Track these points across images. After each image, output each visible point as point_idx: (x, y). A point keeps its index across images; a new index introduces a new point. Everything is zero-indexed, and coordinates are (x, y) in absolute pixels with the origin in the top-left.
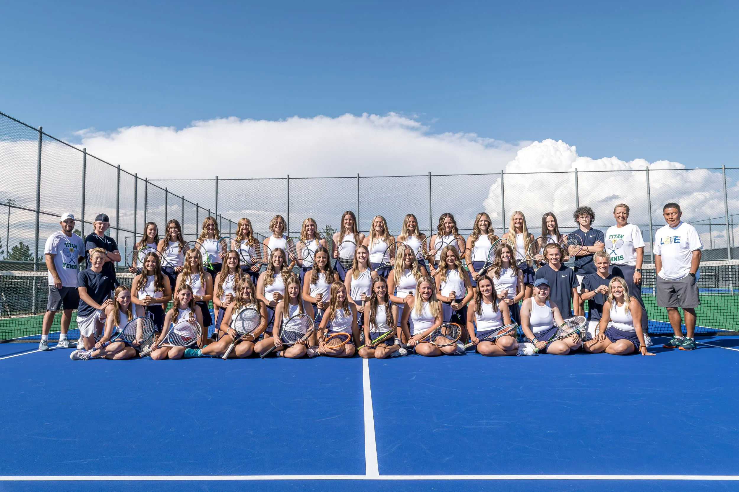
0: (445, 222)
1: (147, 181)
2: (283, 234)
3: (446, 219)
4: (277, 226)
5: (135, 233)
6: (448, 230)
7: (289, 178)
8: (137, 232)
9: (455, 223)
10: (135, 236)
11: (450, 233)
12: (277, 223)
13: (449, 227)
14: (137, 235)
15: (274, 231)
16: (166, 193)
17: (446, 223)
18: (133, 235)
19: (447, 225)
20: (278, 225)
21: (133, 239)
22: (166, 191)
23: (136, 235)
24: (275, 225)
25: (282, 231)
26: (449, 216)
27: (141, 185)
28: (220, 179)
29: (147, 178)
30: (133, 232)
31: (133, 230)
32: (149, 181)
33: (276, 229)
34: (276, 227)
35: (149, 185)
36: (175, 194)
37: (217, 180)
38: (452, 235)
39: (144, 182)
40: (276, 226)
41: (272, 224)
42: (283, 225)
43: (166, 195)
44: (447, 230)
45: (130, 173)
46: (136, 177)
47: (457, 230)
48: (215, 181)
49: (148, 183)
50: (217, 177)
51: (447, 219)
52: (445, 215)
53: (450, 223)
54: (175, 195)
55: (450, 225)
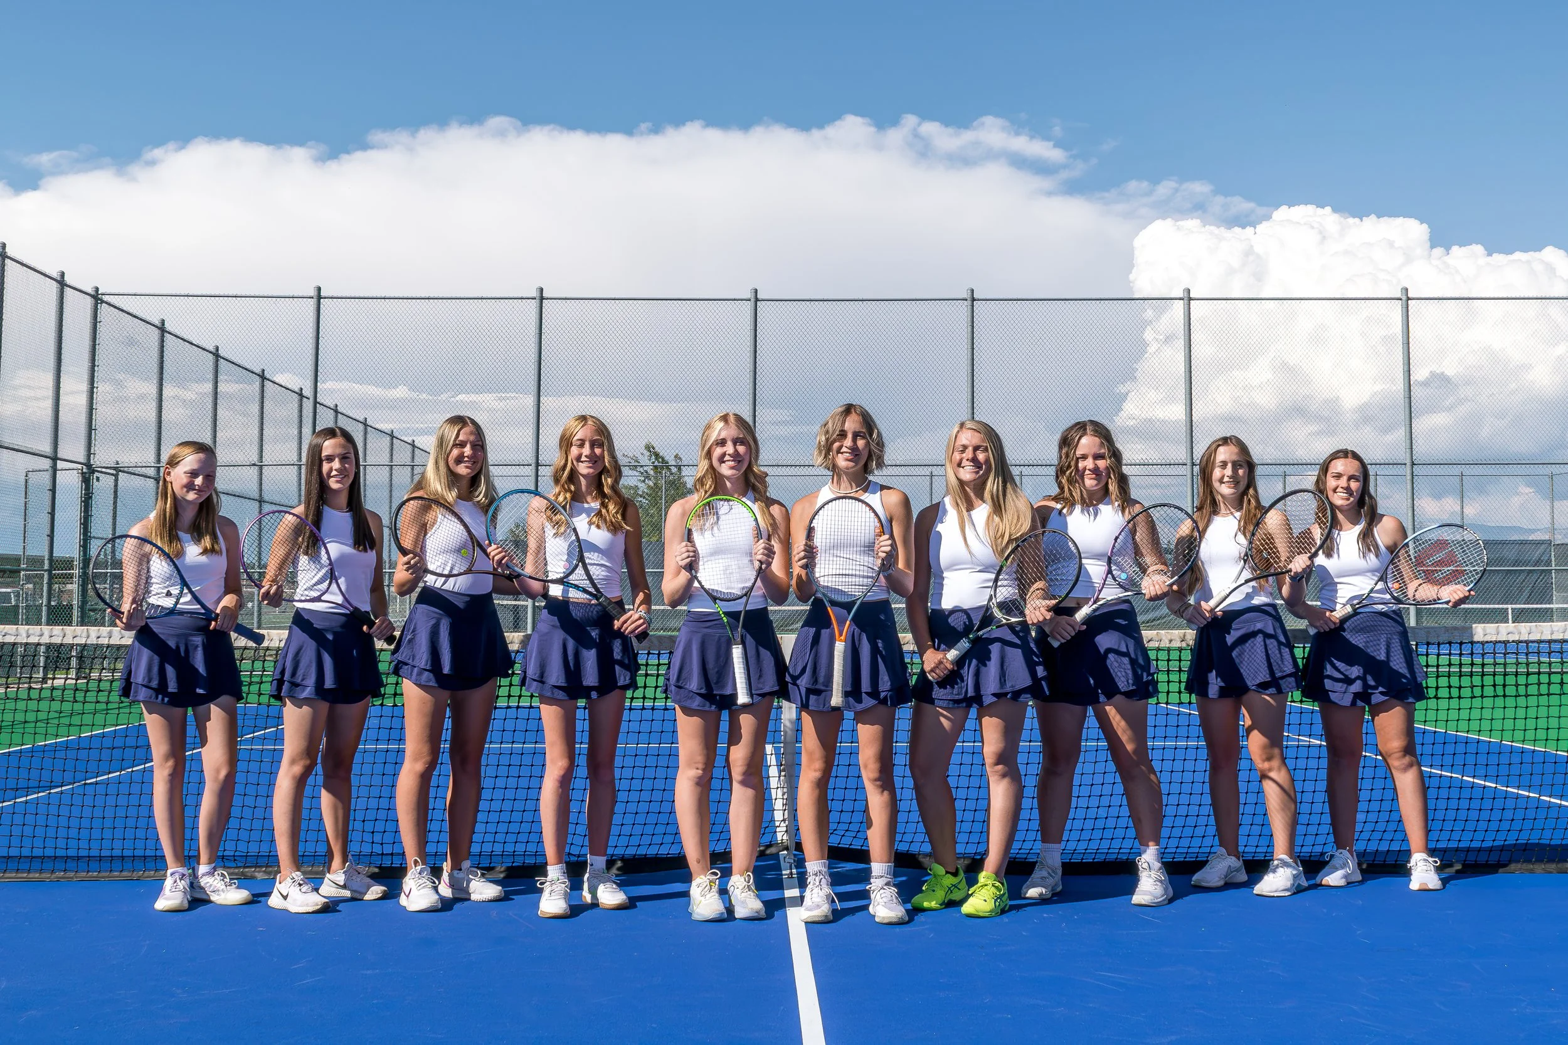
0: (1079, 452)
1: (97, 297)
2: (871, 478)
3: (1084, 441)
4: (844, 449)
5: (55, 459)
6: (1094, 482)
7: (542, 298)
8: (59, 455)
9: (1116, 455)
10: (55, 470)
11: (1104, 495)
12: (843, 435)
13: (1096, 471)
14: (60, 465)
15: (834, 468)
16: (163, 336)
17: (1084, 457)
18: (46, 463)
19: (1089, 463)
20: (848, 442)
21: (46, 477)
22: (162, 329)
23: (55, 464)
24: (836, 445)
25: (866, 469)
26: (1096, 431)
27: (78, 309)
28: (326, 295)
29: (97, 289)
30: (46, 457)
31: (47, 448)
32: (105, 298)
33: (842, 461)
34: (839, 451)
35: (104, 309)
36: (191, 339)
37: (319, 297)
38: (1110, 503)
39: (89, 301)
40: (841, 447)
41: (827, 440)
42: (868, 444)
43: (163, 341)
44: (1090, 482)
45: (39, 268)
46: (62, 283)
47: (1123, 481)
48: (312, 303)
49: (103, 302)
50: (319, 289)
51: (1087, 443)
52: (1081, 427)
53: (1097, 457)
54: (191, 344)
55: (1102, 464)
